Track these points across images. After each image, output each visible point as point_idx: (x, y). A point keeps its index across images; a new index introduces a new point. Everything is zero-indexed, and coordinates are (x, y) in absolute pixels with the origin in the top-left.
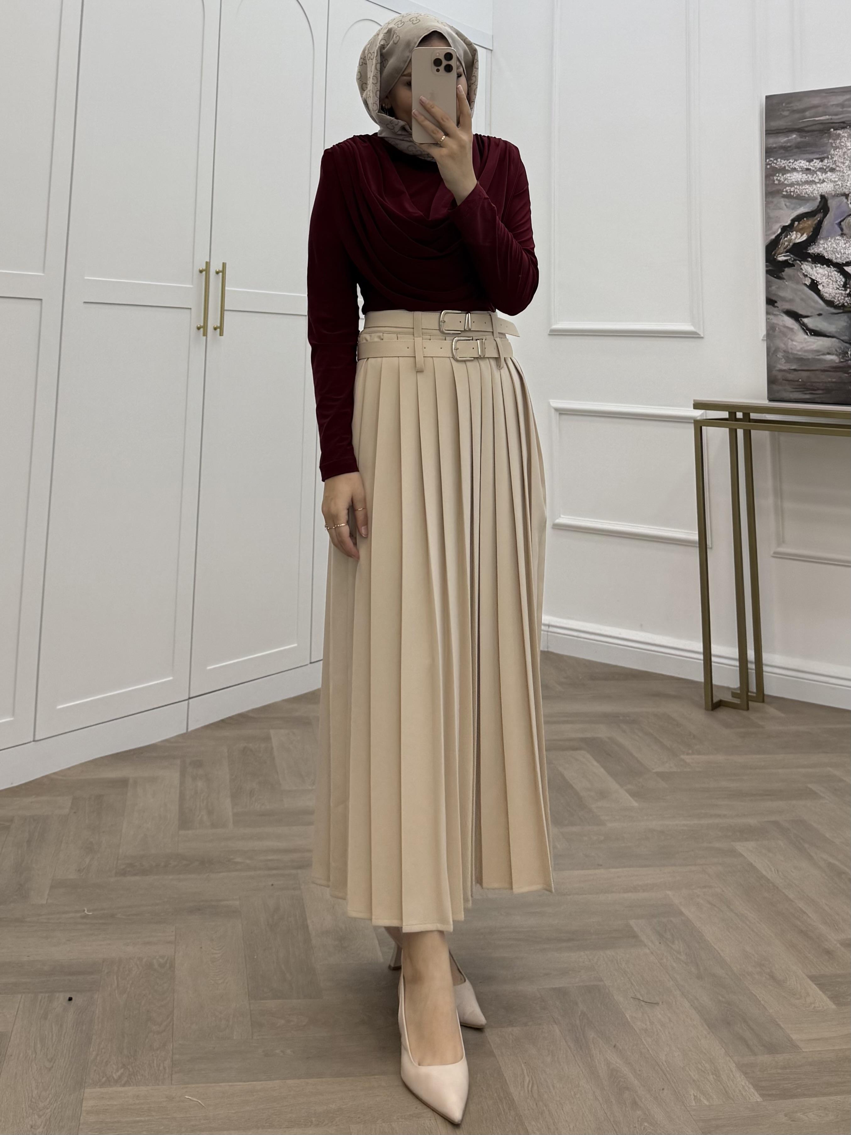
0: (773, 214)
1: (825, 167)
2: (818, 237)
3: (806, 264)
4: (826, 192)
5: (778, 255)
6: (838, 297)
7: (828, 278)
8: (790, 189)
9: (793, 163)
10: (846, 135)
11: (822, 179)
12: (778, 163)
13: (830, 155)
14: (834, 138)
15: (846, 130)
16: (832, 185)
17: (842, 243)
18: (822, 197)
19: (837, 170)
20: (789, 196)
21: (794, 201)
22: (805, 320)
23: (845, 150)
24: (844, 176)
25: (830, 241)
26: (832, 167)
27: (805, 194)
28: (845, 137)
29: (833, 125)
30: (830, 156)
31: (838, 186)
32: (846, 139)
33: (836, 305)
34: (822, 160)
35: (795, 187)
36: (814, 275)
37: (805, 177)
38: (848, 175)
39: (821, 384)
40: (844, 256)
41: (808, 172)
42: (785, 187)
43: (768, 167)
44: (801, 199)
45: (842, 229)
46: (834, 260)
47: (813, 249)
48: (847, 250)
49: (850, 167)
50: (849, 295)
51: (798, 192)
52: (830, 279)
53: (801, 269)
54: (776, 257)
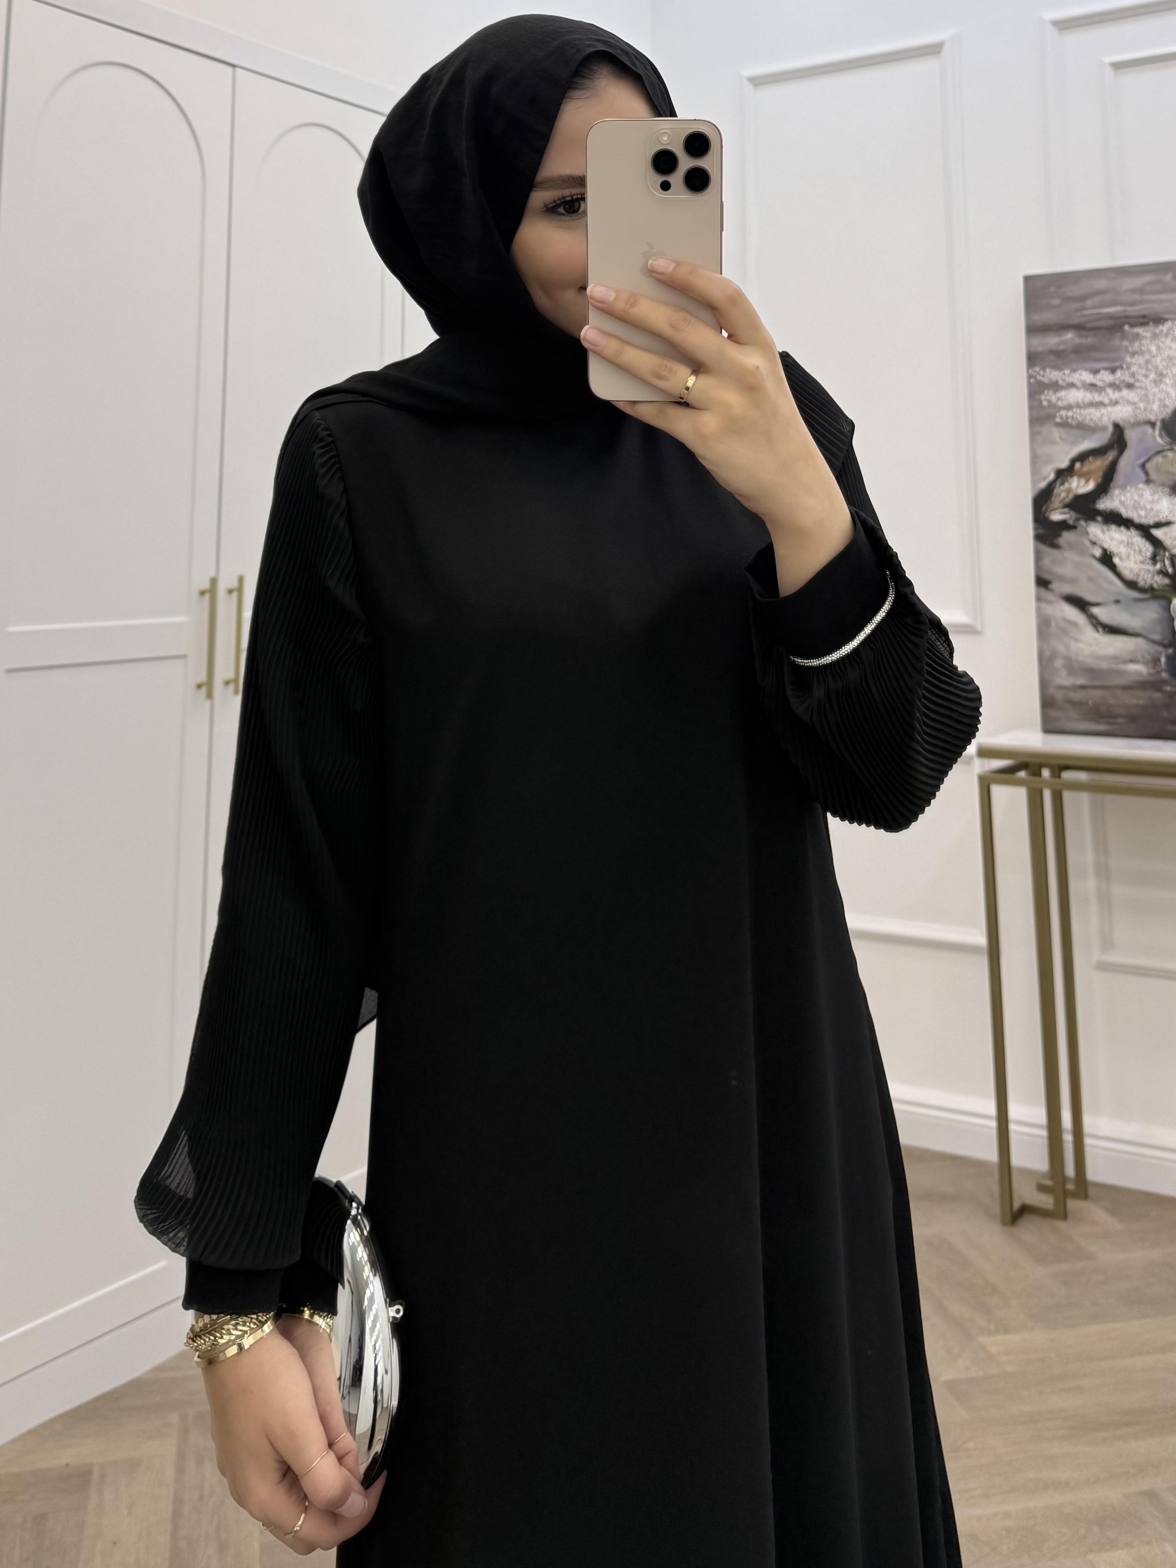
0: (1044, 450)
1: (1117, 382)
2: (1111, 485)
3: (1094, 527)
4: (1121, 419)
5: (1052, 512)
6: (1145, 575)
7: (1127, 546)
8: (1066, 416)
9: (1068, 376)
10: (1148, 335)
11: (1114, 400)
12: (1046, 375)
13: (1124, 363)
14: (1131, 339)
15: (1147, 328)
16: (1130, 408)
17: (1148, 493)
18: (1116, 426)
19: (1136, 386)
21: (1075, 431)
22: (1095, 610)
23: (1147, 356)
24: (1147, 396)
25: (1128, 492)
26: (1129, 382)
27: (1089, 421)
28: (1146, 337)
29: (1127, 320)
30: (1125, 367)
31: (1138, 411)
32: (1148, 341)
33: (1142, 587)
34: (1113, 371)
35: (1075, 410)
36: (1106, 542)
37: (1088, 396)
38: (1155, 395)
39: (1123, 709)
40: (1152, 514)
41: (1092, 388)
42: (1059, 411)
43: (1032, 380)
44: (1084, 428)
45: (1147, 474)
46: (1137, 520)
47: (1104, 503)
48: (1154, 504)
49: (1156, 383)
50: (1163, 573)
51: (1079, 418)
52: (1131, 548)
53: (1087, 533)
54: (1049, 515)
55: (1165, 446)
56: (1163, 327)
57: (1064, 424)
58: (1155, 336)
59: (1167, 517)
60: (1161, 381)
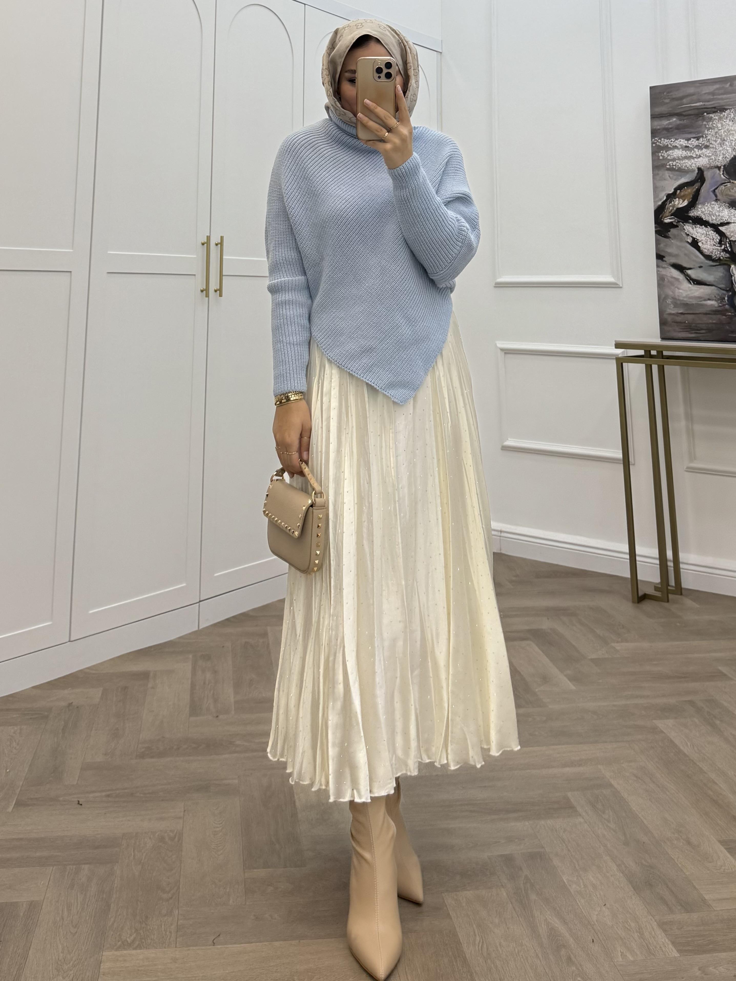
0: (660, 184)
1: (700, 145)
2: (697, 202)
3: (688, 226)
4: (702, 165)
5: (665, 218)
6: (715, 252)
7: (706, 236)
8: (672, 163)
9: (673, 142)
11: (698, 155)
12: (662, 142)
13: (704, 134)
14: (708, 121)
15: (716, 114)
16: (707, 159)
17: (716, 207)
18: (699, 169)
19: (711, 147)
21: (677, 173)
22: (689, 272)
23: (716, 130)
24: (716, 152)
25: (706, 206)
26: (706, 145)
27: (685, 167)
28: (716, 119)
29: (705, 110)
30: (704, 136)
31: (712, 160)
32: (717, 121)
33: (714, 259)
34: (698, 139)
35: (677, 161)
36: (695, 234)
37: (685, 153)
38: (720, 151)
39: (704, 325)
40: (719, 218)
41: (687, 149)
42: (668, 162)
43: (654, 145)
44: (681, 171)
45: (716, 196)
46: (711, 222)
47: (693, 212)
48: (721, 213)
49: (721, 144)
50: (724, 250)
51: (680, 166)
52: (708, 237)
53: (684, 229)
54: (663, 219)
55: (727, 180)
56: (725, 113)
57: (671, 169)
58: (720, 119)
59: (728, 220)
60: (724, 143)
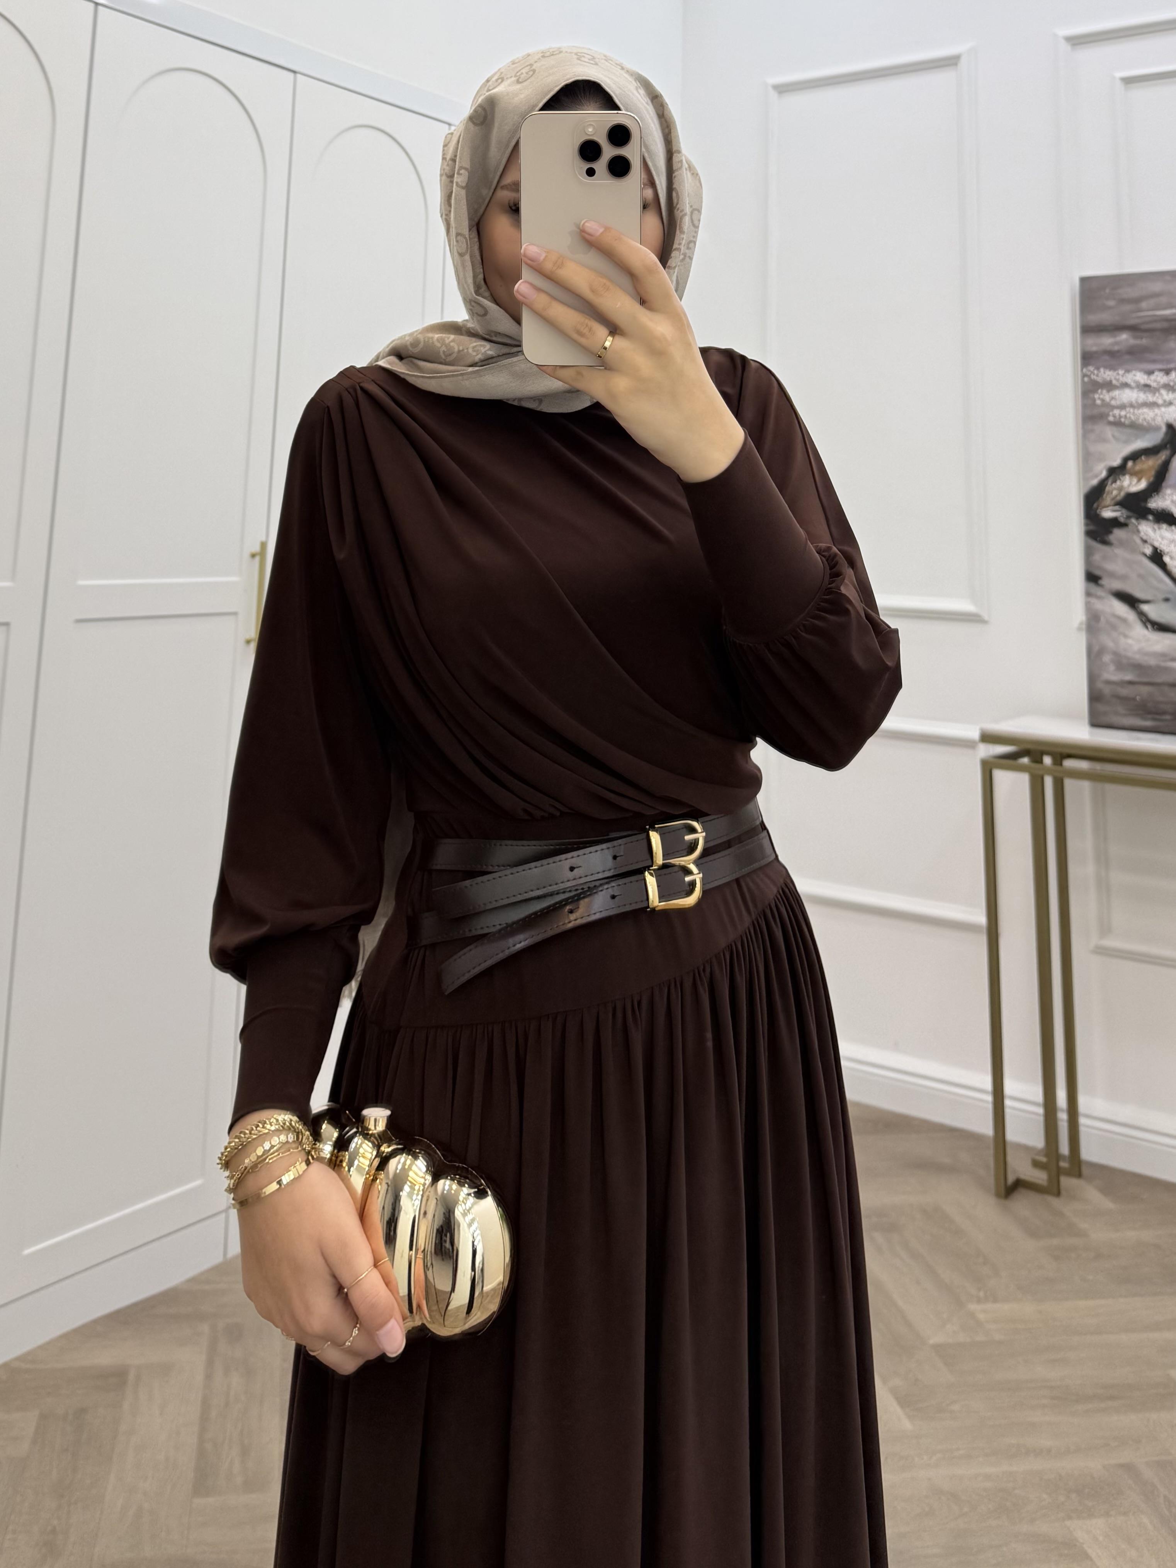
0: (1094, 448)
1: (1172, 384)
2: (1164, 484)
3: (1145, 526)
5: (1103, 509)
8: (1120, 415)
9: (1123, 376)
11: (1168, 401)
12: (1100, 375)
18: (1170, 426)
20: (1118, 424)
21: (1128, 431)
22: (1145, 608)
27: (1142, 420)
34: (1167, 372)
36: (1158, 541)
37: (1142, 397)
39: (1169, 706)
41: (1147, 389)
42: (1112, 410)
43: (1086, 379)
44: (1136, 428)
47: (1155, 502)
51: (1133, 417)
53: (1138, 531)
54: (1100, 512)
